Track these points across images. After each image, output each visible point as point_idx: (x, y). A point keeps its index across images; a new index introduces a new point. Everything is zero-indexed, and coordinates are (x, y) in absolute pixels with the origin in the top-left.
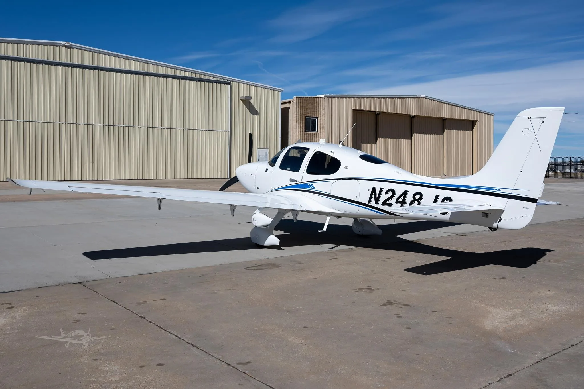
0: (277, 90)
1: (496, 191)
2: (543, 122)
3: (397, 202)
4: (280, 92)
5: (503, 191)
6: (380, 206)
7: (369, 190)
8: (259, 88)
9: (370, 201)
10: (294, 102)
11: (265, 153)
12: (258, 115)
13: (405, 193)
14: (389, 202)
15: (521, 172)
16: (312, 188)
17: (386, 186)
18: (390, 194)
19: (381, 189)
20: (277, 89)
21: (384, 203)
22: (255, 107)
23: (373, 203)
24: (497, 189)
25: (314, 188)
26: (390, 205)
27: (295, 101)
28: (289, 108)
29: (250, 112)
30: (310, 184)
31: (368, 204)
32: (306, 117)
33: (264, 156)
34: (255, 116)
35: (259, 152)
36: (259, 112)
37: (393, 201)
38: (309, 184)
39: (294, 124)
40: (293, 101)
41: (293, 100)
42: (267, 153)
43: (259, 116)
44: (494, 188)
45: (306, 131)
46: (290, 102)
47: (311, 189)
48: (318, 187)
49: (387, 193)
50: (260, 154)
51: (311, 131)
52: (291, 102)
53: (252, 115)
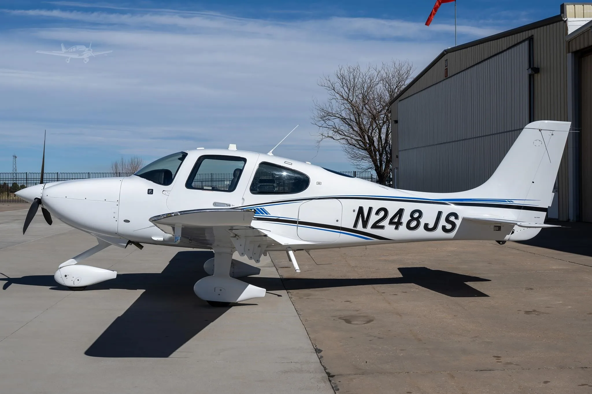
1: (508, 202)
2: (552, 134)
3: (391, 223)
5: (516, 203)
6: (369, 230)
7: (354, 211)
9: (355, 225)
13: (400, 212)
14: (381, 224)
15: (533, 182)
17: (377, 205)
18: (382, 214)
19: (370, 209)
21: (375, 226)
23: (360, 227)
24: (509, 200)
26: (382, 227)
31: (353, 228)
37: (386, 223)
38: (258, 209)
44: (506, 200)
47: (261, 215)
48: (274, 211)
49: (377, 213)
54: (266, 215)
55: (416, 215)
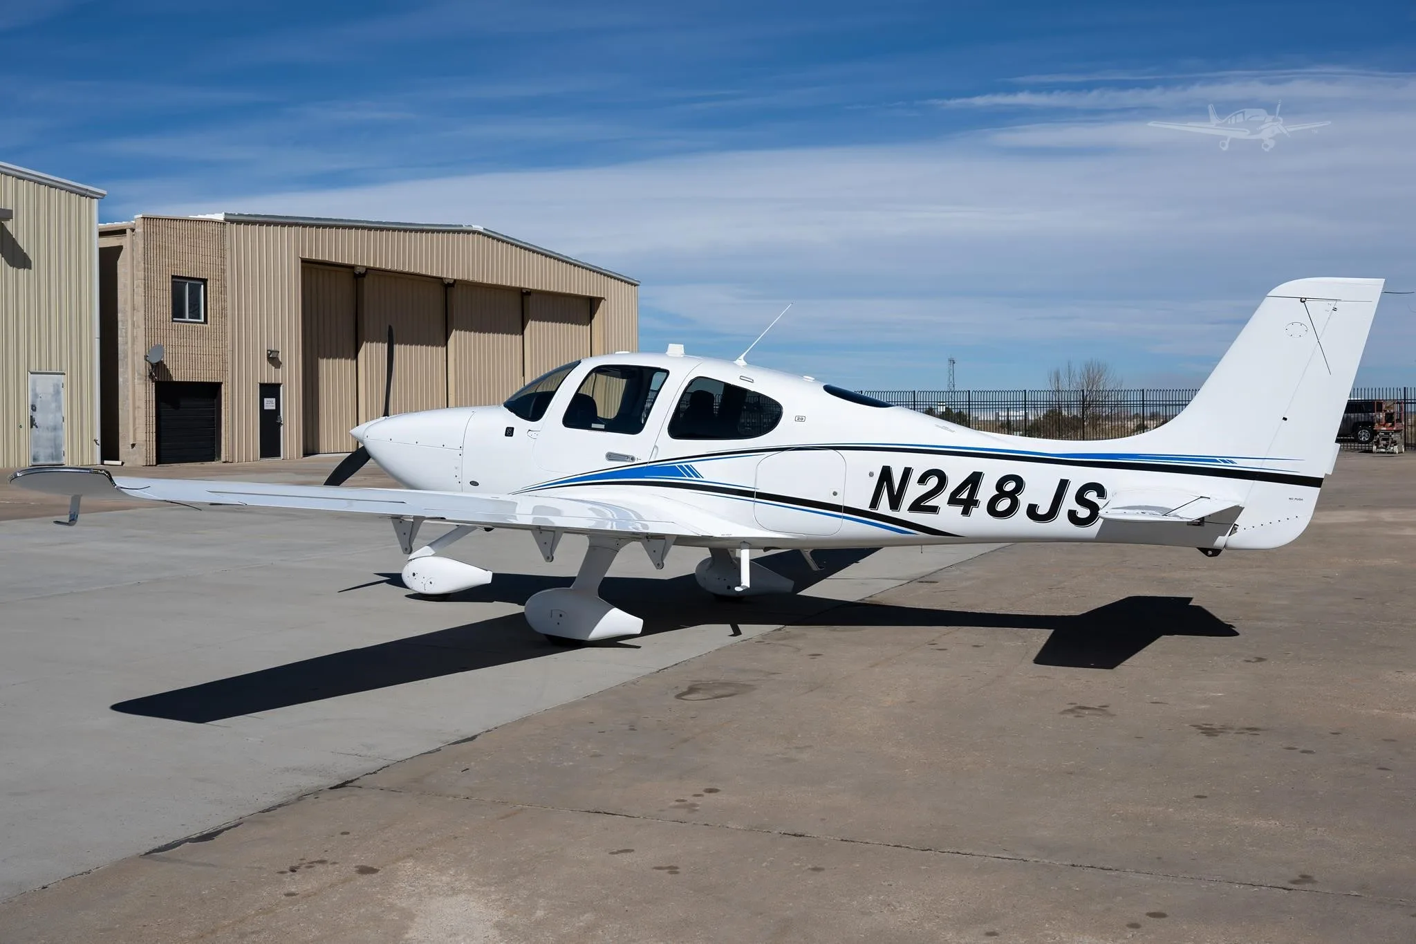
0: (88, 193)
1: (1223, 464)
2: (1335, 309)
3: (953, 500)
4: (96, 200)
5: (1241, 465)
6: (903, 513)
7: (871, 474)
8: (32, 183)
9: (874, 503)
10: (136, 230)
11: (54, 386)
12: (30, 268)
13: (974, 480)
14: (931, 503)
15: (1285, 419)
16: (690, 476)
17: (921, 464)
18: (933, 482)
19: (907, 472)
20: (87, 190)
21: (917, 506)
22: (20, 243)
23: (884, 508)
24: (1225, 459)
25: (697, 477)
26: (934, 510)
27: (139, 230)
28: (120, 248)
29: (5, 259)
30: (683, 464)
31: (869, 510)
32: (173, 277)
33: (50, 396)
34: (21, 271)
35: (34, 383)
36: (31, 258)
37: (941, 500)
38: (681, 467)
39: (139, 300)
40: (133, 230)
41: (133, 227)
42: (58, 386)
43: (31, 272)
44: (1217, 459)
45: (173, 321)
46: (122, 232)
47: (688, 478)
48: (710, 472)
49: (923, 480)
50: (38, 390)
51: (187, 319)
52: (128, 231)
53: (10, 268)
54: (695, 478)
55: (1010, 486)
